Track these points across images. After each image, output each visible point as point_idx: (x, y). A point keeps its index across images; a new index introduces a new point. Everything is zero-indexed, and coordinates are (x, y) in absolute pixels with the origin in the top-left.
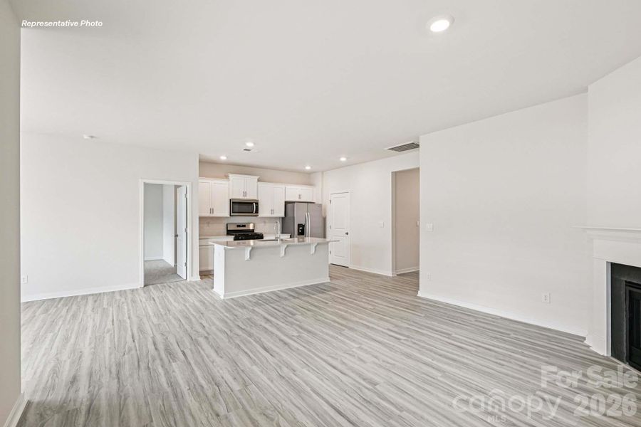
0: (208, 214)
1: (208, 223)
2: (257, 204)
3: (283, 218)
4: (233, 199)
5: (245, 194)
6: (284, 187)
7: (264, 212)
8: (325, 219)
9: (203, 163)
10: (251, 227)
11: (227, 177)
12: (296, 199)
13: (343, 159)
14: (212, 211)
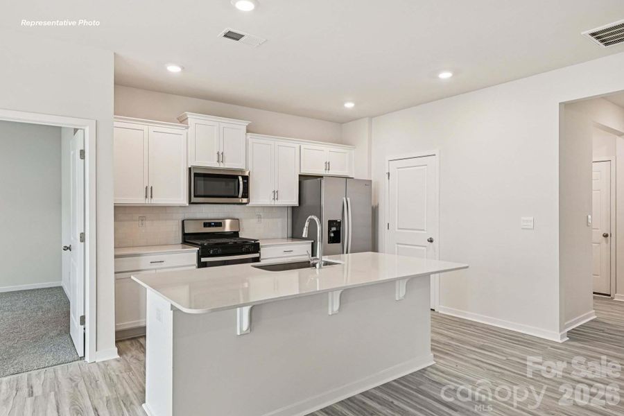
0: (140, 200)
1: (142, 219)
2: (246, 178)
3: (293, 208)
4: (195, 168)
5: (221, 157)
6: (297, 146)
7: (260, 195)
8: (375, 211)
9: (123, 84)
10: (227, 227)
11: (182, 120)
12: (320, 171)
13: (445, 75)
14: (149, 192)
